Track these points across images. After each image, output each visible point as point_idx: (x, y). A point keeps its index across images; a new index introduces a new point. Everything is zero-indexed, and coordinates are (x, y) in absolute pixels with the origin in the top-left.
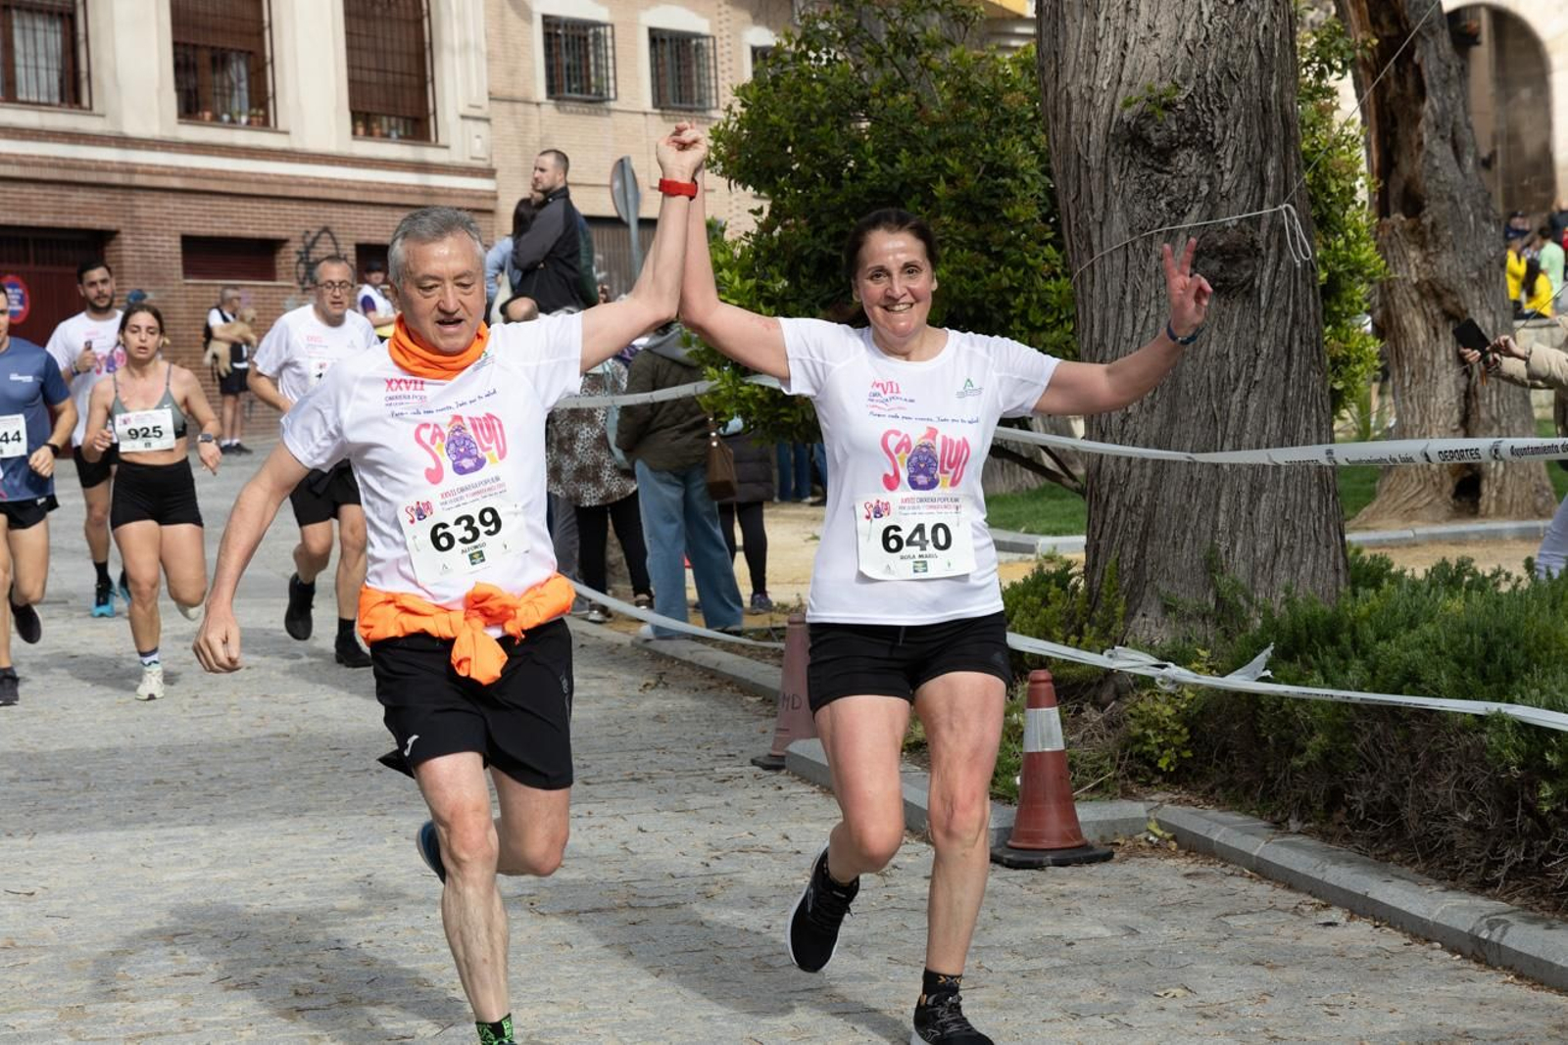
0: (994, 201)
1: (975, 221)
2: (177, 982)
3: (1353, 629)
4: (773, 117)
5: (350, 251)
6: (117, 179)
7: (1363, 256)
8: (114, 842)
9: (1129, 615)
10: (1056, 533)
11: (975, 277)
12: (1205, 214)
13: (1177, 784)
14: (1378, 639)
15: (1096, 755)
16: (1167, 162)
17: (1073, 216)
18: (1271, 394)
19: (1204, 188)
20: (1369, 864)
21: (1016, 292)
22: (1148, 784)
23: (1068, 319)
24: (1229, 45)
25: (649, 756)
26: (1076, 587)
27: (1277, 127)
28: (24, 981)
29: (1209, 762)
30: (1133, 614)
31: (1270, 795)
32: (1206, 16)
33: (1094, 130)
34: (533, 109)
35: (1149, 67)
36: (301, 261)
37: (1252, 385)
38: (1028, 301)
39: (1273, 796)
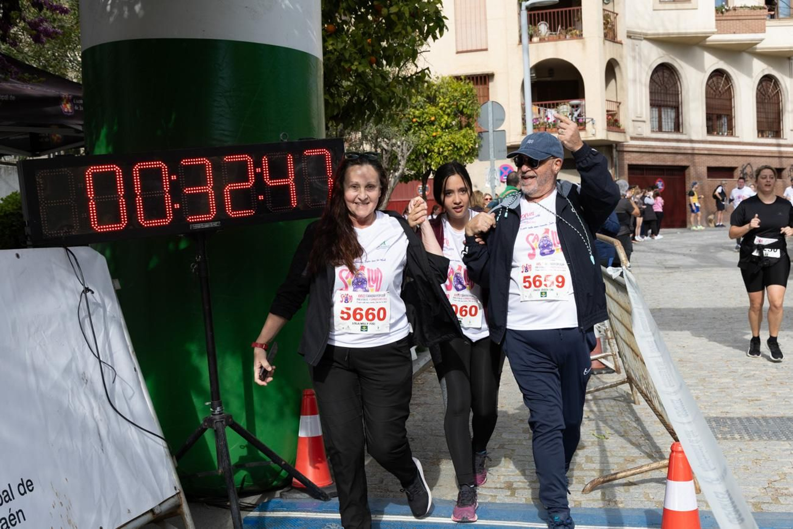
6: (690, 152)
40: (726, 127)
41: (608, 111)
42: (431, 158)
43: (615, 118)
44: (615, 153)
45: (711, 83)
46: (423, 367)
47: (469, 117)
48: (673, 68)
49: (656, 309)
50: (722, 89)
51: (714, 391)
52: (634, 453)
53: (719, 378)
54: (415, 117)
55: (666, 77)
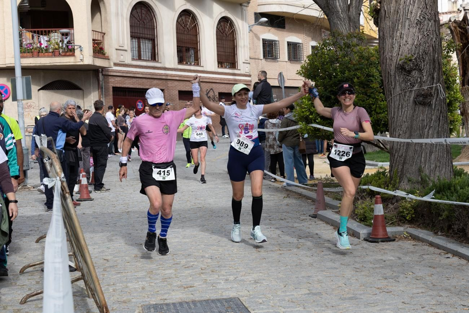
0: (368, 83)
1: (364, 88)
2: (174, 266)
3: (454, 186)
4: (316, 63)
5: (217, 94)
6: (164, 77)
7: (458, 96)
9: (400, 182)
10: (383, 162)
11: (363, 101)
12: (419, 86)
13: (411, 223)
14: (461, 189)
15: (392, 216)
16: (410, 74)
17: (387, 86)
18: (435, 129)
19: (419, 80)
20: (458, 243)
21: (373, 104)
22: (404, 223)
23: (386, 111)
24: (425, 46)
25: (285, 214)
26: (387, 175)
27: (437, 65)
28: (139, 265)
29: (419, 218)
30: (401, 182)
31: (434, 226)
32: (420, 39)
33: (392, 66)
34: (260, 61)
35: (406, 51)
37: (430, 127)
38: (376, 106)
39: (435, 226)
40: (193, 58)
41: (93, 40)
43: (101, 46)
44: (101, 77)
45: (181, 21)
48: (149, 6)
49: (125, 212)
50: (189, 27)
51: (158, 281)
53: (164, 270)
55: (144, 14)
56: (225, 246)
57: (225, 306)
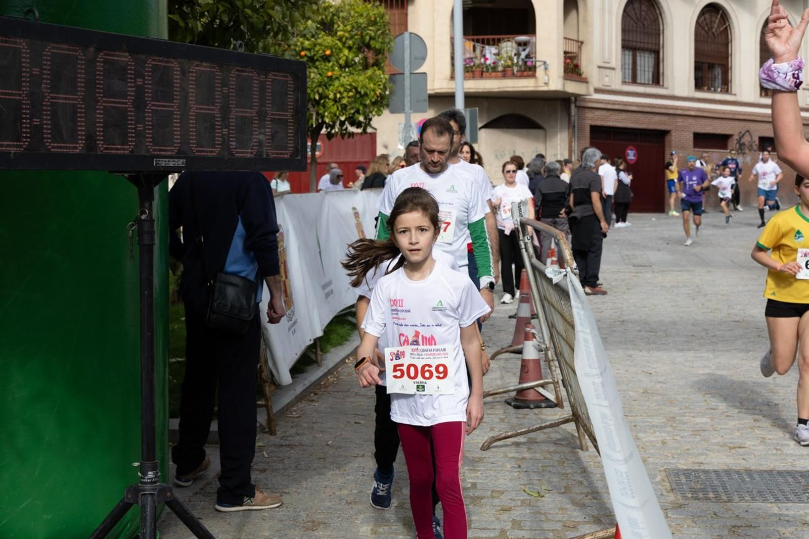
2: (708, 411)
5: (756, 140)
6: (671, 111)
8: (679, 357)
28: (652, 405)
36: (738, 142)
40: (720, 81)
41: (565, 53)
42: (324, 106)
43: (575, 62)
44: (573, 110)
45: (702, 22)
46: (301, 393)
47: (378, 52)
49: (619, 321)
50: (716, 30)
51: (686, 434)
52: (576, 517)
53: (693, 417)
54: (303, 49)
55: (644, 11)
56: (789, 387)
57: (800, 483)
